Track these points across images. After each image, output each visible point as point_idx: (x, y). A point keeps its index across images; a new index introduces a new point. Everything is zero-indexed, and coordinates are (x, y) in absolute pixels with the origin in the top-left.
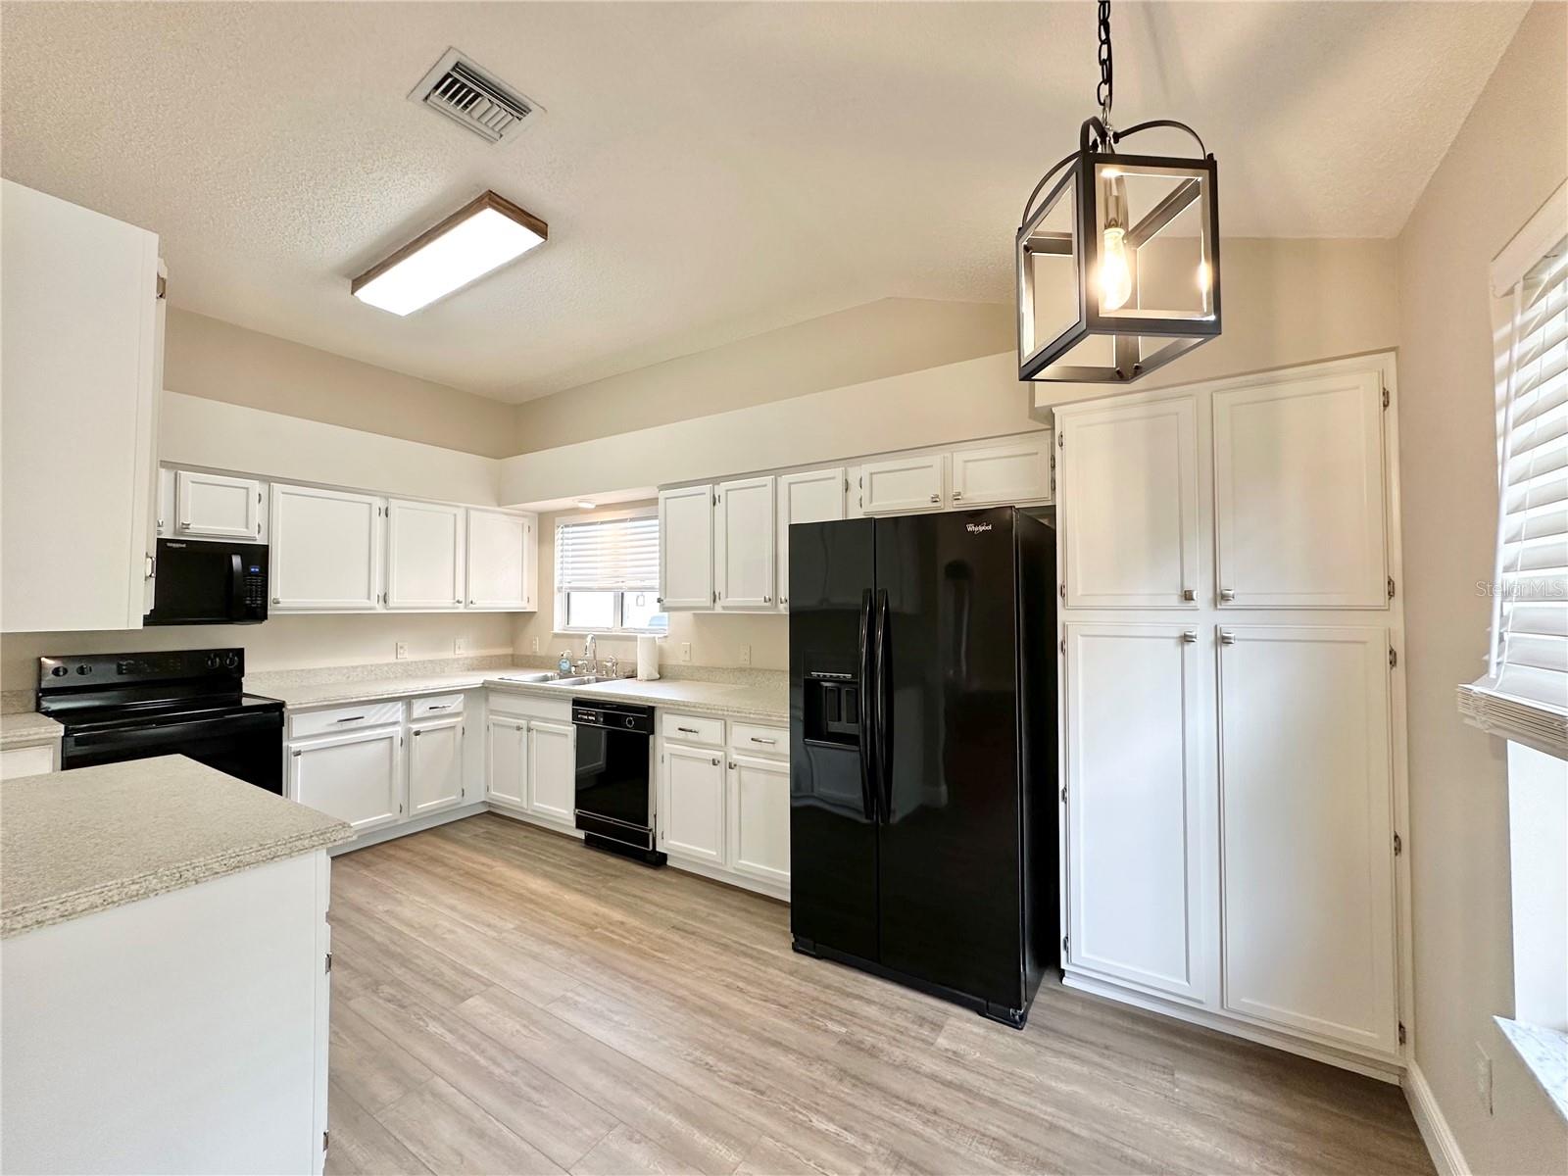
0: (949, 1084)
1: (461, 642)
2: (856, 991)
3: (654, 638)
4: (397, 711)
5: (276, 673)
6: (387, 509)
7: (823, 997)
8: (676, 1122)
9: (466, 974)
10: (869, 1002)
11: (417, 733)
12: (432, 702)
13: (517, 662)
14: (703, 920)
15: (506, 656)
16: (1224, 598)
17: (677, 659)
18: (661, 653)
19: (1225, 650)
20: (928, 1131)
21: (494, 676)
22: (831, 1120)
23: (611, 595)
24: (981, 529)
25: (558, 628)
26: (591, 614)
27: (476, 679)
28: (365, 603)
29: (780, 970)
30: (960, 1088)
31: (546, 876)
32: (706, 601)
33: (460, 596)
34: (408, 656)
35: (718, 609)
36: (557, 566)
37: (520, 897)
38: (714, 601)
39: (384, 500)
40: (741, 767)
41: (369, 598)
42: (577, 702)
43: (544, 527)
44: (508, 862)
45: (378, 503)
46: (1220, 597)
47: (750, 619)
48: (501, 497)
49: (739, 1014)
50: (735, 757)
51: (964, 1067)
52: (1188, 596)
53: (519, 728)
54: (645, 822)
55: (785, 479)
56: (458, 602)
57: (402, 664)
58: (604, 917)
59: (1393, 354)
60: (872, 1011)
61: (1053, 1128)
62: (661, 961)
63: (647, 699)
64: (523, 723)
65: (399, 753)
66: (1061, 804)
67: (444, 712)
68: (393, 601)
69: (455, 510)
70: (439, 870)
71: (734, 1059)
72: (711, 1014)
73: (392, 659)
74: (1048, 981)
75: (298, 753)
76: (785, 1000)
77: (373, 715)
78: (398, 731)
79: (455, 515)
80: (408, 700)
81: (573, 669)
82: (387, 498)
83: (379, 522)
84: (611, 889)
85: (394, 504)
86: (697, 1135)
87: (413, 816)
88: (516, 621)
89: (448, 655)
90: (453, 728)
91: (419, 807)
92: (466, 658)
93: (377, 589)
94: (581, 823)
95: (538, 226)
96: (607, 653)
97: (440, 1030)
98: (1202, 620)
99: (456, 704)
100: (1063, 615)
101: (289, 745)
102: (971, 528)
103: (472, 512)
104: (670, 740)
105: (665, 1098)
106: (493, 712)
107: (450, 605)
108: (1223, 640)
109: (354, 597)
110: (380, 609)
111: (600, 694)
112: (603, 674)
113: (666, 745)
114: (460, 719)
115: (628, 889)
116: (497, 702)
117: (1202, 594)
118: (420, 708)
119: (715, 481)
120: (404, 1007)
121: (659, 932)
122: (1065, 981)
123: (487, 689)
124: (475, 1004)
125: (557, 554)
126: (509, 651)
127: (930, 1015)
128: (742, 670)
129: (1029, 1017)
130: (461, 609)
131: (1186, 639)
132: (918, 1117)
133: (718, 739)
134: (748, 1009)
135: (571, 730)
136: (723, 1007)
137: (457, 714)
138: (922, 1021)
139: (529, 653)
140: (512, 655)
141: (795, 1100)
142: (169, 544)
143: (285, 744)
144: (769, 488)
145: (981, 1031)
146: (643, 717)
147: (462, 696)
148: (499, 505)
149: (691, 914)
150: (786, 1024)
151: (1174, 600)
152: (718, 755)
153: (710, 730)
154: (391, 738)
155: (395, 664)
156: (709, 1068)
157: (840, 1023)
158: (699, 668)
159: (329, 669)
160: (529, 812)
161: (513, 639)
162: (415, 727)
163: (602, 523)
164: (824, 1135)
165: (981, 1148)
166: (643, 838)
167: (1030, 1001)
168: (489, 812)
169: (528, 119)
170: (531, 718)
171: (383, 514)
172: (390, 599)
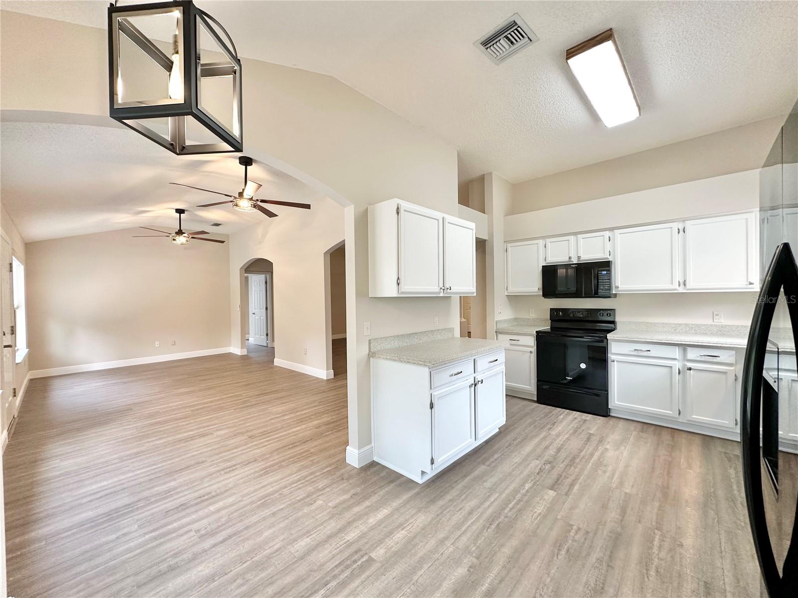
4: (676, 353)
6: (684, 228)
11: (690, 369)
12: (706, 352)
28: (671, 287)
45: (676, 226)
56: (751, 284)
57: (716, 326)
65: (677, 377)
67: (716, 360)
68: (688, 286)
73: (708, 322)
75: (613, 361)
77: (656, 351)
78: (677, 365)
79: (747, 219)
80: (684, 347)
82: (682, 221)
83: (678, 237)
85: (690, 224)
87: (688, 420)
90: (725, 373)
91: (693, 416)
93: (678, 277)
99: (728, 356)
101: (611, 356)
105: (501, 582)
107: (744, 286)
109: (663, 284)
110: (681, 290)
114: (733, 369)
118: (692, 354)
124: (550, 494)
137: (729, 365)
142: (572, 266)
143: (609, 355)
147: (734, 352)
154: (671, 367)
155: (711, 325)
162: (689, 365)
171: (681, 232)
172: (687, 283)
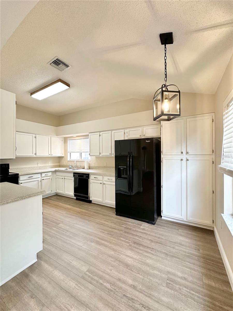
0: (143, 233)
1: (50, 162)
2: (127, 221)
3: (88, 161)
4: (39, 175)
5: (15, 168)
6: (36, 137)
7: (121, 222)
8: (98, 240)
9: (58, 220)
10: (129, 222)
11: (43, 180)
12: (46, 174)
13: (60, 166)
14: (99, 211)
15: (58, 165)
16: (188, 153)
17: (93, 165)
18: (89, 164)
19: (188, 161)
20: (139, 239)
21: (57, 169)
22: (123, 238)
23: (79, 153)
24: (148, 141)
25: (68, 160)
26: (75, 157)
27: (54, 169)
28: (32, 155)
29: (114, 218)
30: (145, 233)
31: (69, 205)
32: (98, 154)
33: (50, 154)
34: (40, 165)
35: (101, 156)
36: (68, 148)
37: (65, 208)
38: (100, 154)
39: (35, 135)
40: (106, 184)
41: (33, 154)
42: (74, 173)
43: (65, 140)
44: (62, 203)
45: (34, 136)
46: (187, 153)
47: (107, 157)
48: (57, 135)
49: (107, 224)
50: (105, 182)
51: (145, 230)
52: (182, 153)
53: (62, 178)
54: (88, 195)
55: (113, 132)
57: (39, 167)
58: (81, 211)
59: (214, 113)
60: (130, 223)
61: (159, 238)
62: (93, 217)
63: (88, 172)
64: (63, 177)
65: (40, 183)
66: (162, 188)
67: (48, 176)
68: (37, 155)
69: (48, 137)
70: (49, 204)
71: (107, 231)
72: (103, 225)
73: (36, 166)
74: (159, 218)
75: (21, 183)
76: (115, 222)
77: (35, 176)
78: (39, 179)
79: (49, 138)
80: (41, 173)
81: (72, 167)
82: (36, 135)
83: (34, 139)
84: (82, 207)
85: (37, 136)
86: (102, 241)
88: (60, 158)
89: (47, 165)
90: (50, 178)
92: (51, 166)
93: (34, 152)
94: (75, 195)
95: (68, 85)
96: (78, 164)
97: (55, 229)
98: (184, 157)
99: (50, 174)
100: (162, 156)
102: (146, 141)
103: (52, 138)
104: (92, 179)
105: (96, 236)
106: (57, 175)
107: (48, 155)
108: (188, 160)
109: (29, 153)
110: (35, 156)
111: (79, 172)
112: (78, 168)
113: (92, 181)
114: (51, 177)
115: (85, 206)
116: (58, 173)
117: (184, 152)
118: (43, 175)
119: (100, 132)
120: (48, 226)
121: (92, 213)
122: (162, 218)
123: (56, 171)
124: (61, 225)
125: (68, 145)
126: (59, 164)
127: (139, 223)
128: (105, 167)
129: (156, 223)
130: (50, 156)
131: (182, 160)
132: (138, 237)
133: (102, 179)
134: (109, 224)
135: (73, 178)
136: (105, 224)
137: (50, 176)
138: (138, 224)
139: (63, 164)
140: (59, 165)
141: (118, 236)
143: (19, 182)
144: (110, 133)
145: (148, 226)
146: (87, 175)
147: (51, 172)
148: (57, 136)
149: (98, 210)
150: (115, 226)
151: (180, 153)
152: (101, 182)
153: (100, 178)
154: (38, 180)
156: (103, 232)
157: (125, 225)
158: (97, 167)
159: (25, 168)
160: (65, 194)
161: (59, 162)
162: (43, 178)
163: (77, 139)
164: (123, 240)
165: (148, 241)
166: (88, 198)
167: (156, 221)
168: (56, 195)
169: (68, 68)
170: (65, 176)
171: (35, 138)
172: (37, 154)
